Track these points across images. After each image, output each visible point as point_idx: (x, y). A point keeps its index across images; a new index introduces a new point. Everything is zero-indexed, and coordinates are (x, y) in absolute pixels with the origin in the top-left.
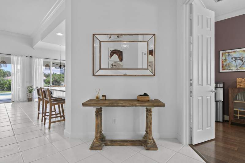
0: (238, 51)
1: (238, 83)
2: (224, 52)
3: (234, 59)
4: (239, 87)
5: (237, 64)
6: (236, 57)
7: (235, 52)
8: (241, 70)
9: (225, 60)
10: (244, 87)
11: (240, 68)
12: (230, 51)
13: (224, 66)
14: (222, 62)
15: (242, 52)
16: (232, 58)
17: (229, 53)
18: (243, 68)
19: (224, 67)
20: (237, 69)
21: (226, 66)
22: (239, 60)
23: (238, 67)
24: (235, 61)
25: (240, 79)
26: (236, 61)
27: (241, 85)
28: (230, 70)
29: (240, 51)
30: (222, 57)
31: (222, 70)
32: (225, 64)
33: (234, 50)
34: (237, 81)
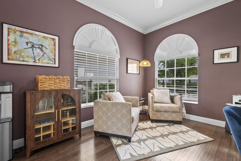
0: (37, 35)
1: (40, 83)
2: (13, 27)
3: (30, 45)
4: (42, 89)
5: (35, 55)
6: (33, 43)
7: (32, 34)
8: (40, 64)
9: (15, 42)
10: (48, 89)
11: (39, 60)
12: (24, 30)
13: (13, 52)
14: (8, 44)
15: (42, 37)
16: (27, 43)
17: (22, 32)
18: (44, 62)
19: (12, 55)
20: (34, 62)
21: (17, 54)
22: (38, 49)
23: (37, 59)
24: (31, 49)
25: (43, 76)
26: (33, 49)
27: (45, 86)
28: (23, 61)
29: (39, 35)
30: (8, 35)
31: (9, 59)
32: (14, 49)
33: (30, 31)
34: (39, 79)
